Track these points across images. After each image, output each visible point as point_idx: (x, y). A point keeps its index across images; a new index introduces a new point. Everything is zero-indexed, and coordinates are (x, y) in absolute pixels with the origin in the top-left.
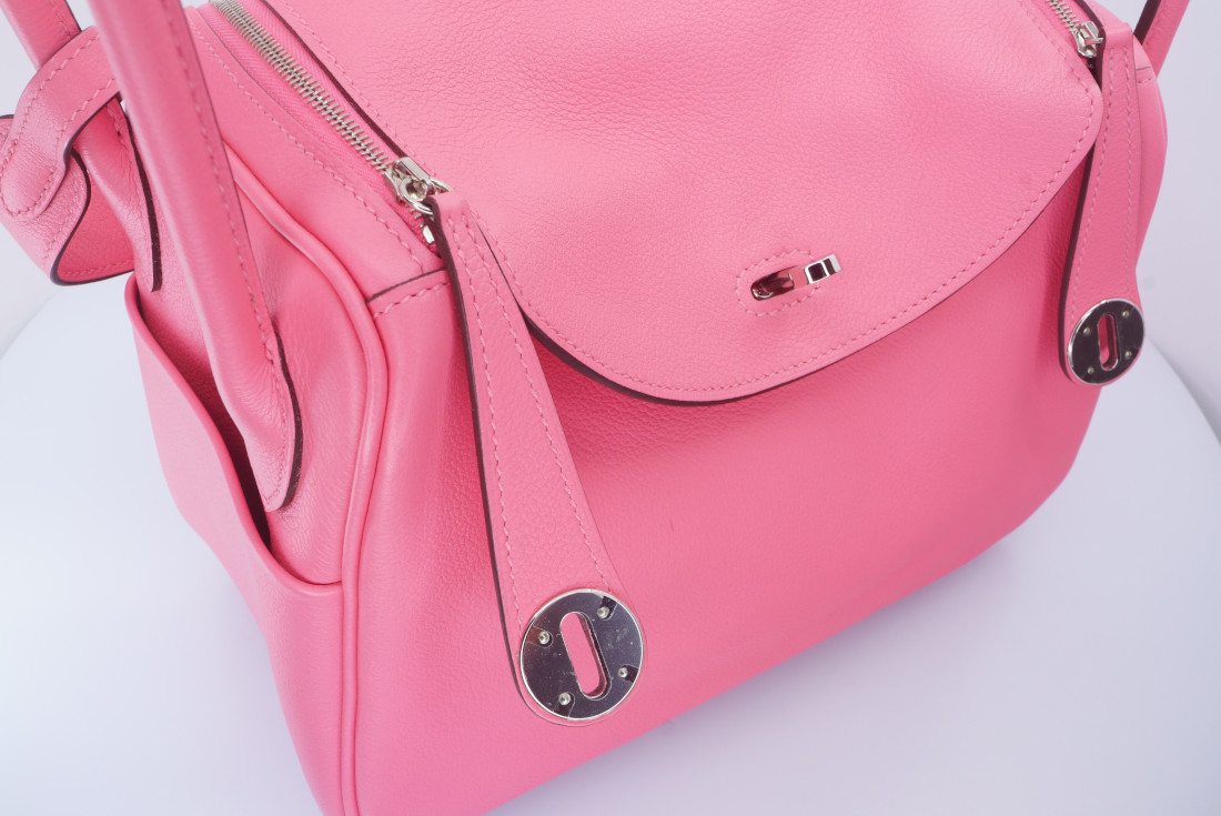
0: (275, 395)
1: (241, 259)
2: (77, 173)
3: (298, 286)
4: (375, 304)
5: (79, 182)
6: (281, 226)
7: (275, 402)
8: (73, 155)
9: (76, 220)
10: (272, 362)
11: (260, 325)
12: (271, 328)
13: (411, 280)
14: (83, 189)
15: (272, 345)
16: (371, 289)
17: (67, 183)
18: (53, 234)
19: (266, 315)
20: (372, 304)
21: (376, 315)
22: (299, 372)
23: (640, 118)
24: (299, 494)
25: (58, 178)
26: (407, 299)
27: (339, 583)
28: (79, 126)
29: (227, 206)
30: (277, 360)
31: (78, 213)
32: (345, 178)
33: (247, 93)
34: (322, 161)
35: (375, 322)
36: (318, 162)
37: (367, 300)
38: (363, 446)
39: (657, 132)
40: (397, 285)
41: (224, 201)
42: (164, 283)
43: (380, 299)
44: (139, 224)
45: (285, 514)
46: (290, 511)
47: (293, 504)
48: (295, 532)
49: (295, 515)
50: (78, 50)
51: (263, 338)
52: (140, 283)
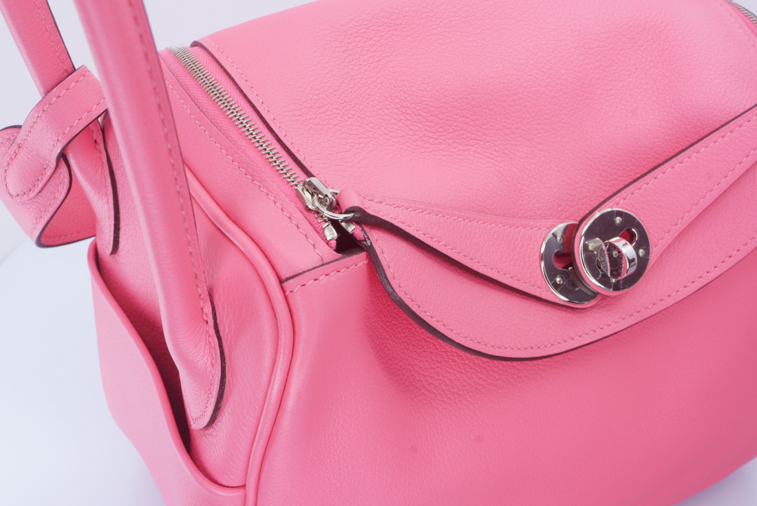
0: (207, 347)
1: (191, 249)
2: (64, 169)
3: (230, 269)
4: (289, 285)
5: (64, 177)
6: (220, 223)
7: (207, 352)
8: (63, 156)
9: (59, 202)
10: (207, 322)
11: (200, 295)
12: (208, 297)
13: (314, 268)
14: (67, 181)
15: (208, 309)
16: (285, 274)
17: (56, 175)
18: (42, 212)
19: (205, 288)
20: (285, 285)
21: (287, 293)
22: (227, 331)
23: (481, 143)
24: (219, 419)
25: (49, 173)
26: (310, 282)
27: (244, 486)
28: (71, 138)
29: (184, 213)
30: (211, 321)
31: (61, 198)
32: (268, 190)
33: (197, 122)
34: (252, 176)
35: (286, 298)
36: (248, 176)
37: (281, 281)
38: (272, 389)
39: (495, 153)
40: (304, 272)
41: (183, 209)
42: (120, 250)
43: (291, 281)
44: (106, 207)
45: (207, 432)
46: (210, 431)
47: (214, 425)
48: (213, 447)
49: (215, 434)
50: (74, 84)
51: (202, 304)
52: (100, 247)
